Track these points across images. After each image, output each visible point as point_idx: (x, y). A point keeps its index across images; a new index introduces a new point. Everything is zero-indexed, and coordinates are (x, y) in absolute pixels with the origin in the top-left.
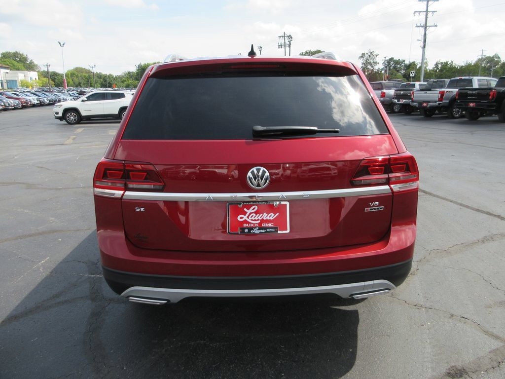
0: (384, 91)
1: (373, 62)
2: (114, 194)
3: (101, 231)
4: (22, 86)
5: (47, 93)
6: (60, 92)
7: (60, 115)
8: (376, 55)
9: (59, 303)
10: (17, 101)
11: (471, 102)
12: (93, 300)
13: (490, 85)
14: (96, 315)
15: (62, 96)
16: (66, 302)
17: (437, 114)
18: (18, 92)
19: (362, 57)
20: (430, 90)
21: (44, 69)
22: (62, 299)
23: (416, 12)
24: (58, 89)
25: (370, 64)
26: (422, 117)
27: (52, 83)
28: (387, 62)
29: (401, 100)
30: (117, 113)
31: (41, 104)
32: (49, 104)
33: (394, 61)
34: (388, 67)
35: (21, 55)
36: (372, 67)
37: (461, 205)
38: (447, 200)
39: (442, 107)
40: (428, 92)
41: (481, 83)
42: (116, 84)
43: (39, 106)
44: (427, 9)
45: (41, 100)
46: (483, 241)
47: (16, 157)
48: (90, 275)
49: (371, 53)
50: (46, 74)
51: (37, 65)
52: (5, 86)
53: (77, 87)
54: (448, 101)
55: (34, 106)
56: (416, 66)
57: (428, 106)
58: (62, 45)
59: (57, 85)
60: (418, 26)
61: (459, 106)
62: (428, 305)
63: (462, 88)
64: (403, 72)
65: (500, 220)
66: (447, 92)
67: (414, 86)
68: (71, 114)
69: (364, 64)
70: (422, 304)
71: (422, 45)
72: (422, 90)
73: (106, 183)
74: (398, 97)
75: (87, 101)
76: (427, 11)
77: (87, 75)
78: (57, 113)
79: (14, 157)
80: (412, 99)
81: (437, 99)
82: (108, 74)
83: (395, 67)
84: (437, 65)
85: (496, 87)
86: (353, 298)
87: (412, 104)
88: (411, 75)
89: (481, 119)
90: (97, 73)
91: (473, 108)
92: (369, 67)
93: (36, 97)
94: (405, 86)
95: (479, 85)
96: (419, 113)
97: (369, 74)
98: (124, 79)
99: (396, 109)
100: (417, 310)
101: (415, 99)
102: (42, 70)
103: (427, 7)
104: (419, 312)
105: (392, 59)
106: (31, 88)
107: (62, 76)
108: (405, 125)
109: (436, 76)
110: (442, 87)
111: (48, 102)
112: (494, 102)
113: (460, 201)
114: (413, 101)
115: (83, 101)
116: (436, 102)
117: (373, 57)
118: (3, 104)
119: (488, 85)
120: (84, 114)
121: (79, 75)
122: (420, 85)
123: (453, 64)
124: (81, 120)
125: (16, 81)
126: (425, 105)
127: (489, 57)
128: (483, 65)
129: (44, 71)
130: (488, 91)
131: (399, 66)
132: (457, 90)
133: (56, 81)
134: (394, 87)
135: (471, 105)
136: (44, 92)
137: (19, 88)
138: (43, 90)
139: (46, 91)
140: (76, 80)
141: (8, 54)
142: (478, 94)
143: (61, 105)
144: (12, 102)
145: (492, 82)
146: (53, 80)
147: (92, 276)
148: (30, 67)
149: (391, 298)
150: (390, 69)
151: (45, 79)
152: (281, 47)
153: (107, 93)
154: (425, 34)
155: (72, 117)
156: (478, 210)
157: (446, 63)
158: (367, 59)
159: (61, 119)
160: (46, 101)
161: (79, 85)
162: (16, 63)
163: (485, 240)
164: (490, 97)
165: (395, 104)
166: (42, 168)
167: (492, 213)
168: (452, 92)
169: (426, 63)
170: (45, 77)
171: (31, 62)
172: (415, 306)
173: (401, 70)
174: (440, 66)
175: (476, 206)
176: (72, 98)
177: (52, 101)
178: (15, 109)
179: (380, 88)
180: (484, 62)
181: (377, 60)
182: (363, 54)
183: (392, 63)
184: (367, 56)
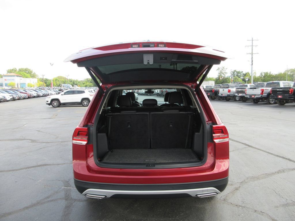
0: (230, 89)
2: (82, 143)
3: (75, 161)
4: (28, 86)
5: (42, 90)
6: (49, 90)
7: (49, 102)
8: (226, 69)
9: (49, 201)
10: (25, 95)
11: (279, 95)
12: (66, 200)
13: (290, 86)
14: (68, 207)
15: (50, 92)
16: (52, 200)
17: (261, 102)
18: (26, 89)
20: (255, 89)
21: (41, 77)
22: (50, 199)
23: (246, 46)
24: (47, 88)
25: (223, 73)
26: (252, 103)
27: (45, 84)
28: (233, 72)
29: (239, 94)
30: (80, 101)
31: (38, 96)
32: (42, 96)
33: (237, 72)
34: (233, 75)
35: (29, 70)
36: (224, 75)
37: (268, 153)
38: (261, 150)
39: (263, 98)
40: (254, 90)
41: (285, 84)
42: (80, 85)
43: (37, 97)
45: (38, 94)
46: (278, 173)
47: (25, 125)
48: (65, 187)
49: (223, 68)
50: (42, 80)
51: (37, 75)
52: (19, 86)
53: (58, 86)
54: (266, 95)
55: (34, 97)
56: (250, 74)
57: (255, 97)
58: (52, 65)
59: (47, 86)
60: (248, 54)
61: (273, 97)
62: (243, 205)
63: (274, 87)
64: (242, 77)
65: (289, 161)
66: (265, 89)
67: (247, 86)
68: (55, 102)
69: (219, 73)
70: (240, 205)
71: (251, 63)
72: (251, 89)
73: (78, 138)
74: (238, 92)
75: (64, 95)
76: (252, 46)
77: (64, 80)
78: (47, 101)
79: (24, 125)
80: (246, 93)
81: (260, 94)
82: (75, 80)
83: (237, 75)
84: (261, 74)
85: (293, 87)
86: (198, 196)
87: (246, 96)
88: (246, 80)
89: (286, 104)
90: (69, 79)
91: (281, 99)
92: (222, 75)
93: (36, 92)
94: (242, 86)
95: (284, 86)
96: (251, 101)
97: (223, 79)
98: (84, 82)
99: (237, 99)
100: (237, 208)
101: (247, 93)
102: (40, 78)
103: (252, 43)
104: (238, 209)
105: (235, 71)
106: (33, 87)
107: (50, 81)
108: (242, 108)
109: (261, 80)
110: (263, 86)
111: (42, 95)
112: (292, 95)
113: (268, 151)
114: (246, 95)
115: (62, 95)
116: (259, 95)
118: (18, 96)
119: (289, 86)
120: (62, 102)
121: (60, 80)
122: (250, 85)
123: (271, 74)
124: (60, 105)
125: (25, 83)
126: (253, 97)
127: (292, 69)
128: (289, 74)
129: (41, 78)
130: (288, 89)
131: (239, 74)
132: (271, 88)
133: (47, 83)
134: (235, 87)
135: (280, 97)
136: (40, 90)
137: (26, 87)
138: (40, 88)
139: (41, 89)
140: (58, 83)
141: (22, 69)
142: (283, 90)
143: (50, 97)
144: (23, 95)
145: (291, 84)
146: (46, 83)
147: (66, 188)
148: (33, 76)
149: (224, 202)
150: (234, 76)
151: (42, 83)
152: (172, 65)
153: (75, 91)
154: (252, 58)
155: (56, 104)
156: (277, 156)
157: (267, 73)
158: (221, 71)
159: (49, 104)
160: (41, 94)
161: (60, 86)
162: (26, 74)
163: (279, 172)
164: (290, 93)
165: (236, 96)
166: (39, 131)
167: (285, 157)
168: (268, 89)
169: (255, 73)
170: (41, 81)
171: (34, 74)
172: (236, 206)
173: (241, 76)
174: (263, 74)
175: (276, 154)
176: (55, 93)
177: (44, 94)
178: (24, 99)
179: (228, 87)
180: (289, 72)
181: (226, 71)
182: (218, 68)
183: (235, 73)
184: (221, 69)
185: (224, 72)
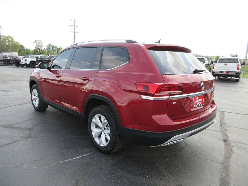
1: (42, 45)
8: (43, 42)
19: (35, 42)
23: (70, 25)
28: (48, 46)
44: (74, 25)
49: (40, 41)
60: (71, 32)
69: (37, 46)
76: (74, 26)
92: (40, 47)
97: (40, 51)
105: (50, 45)
117: (41, 43)
131: (54, 48)
154: (75, 36)
173: (55, 50)
181: (43, 44)
182: (35, 41)
183: (51, 47)
184: (38, 42)
185: (41, 45)
